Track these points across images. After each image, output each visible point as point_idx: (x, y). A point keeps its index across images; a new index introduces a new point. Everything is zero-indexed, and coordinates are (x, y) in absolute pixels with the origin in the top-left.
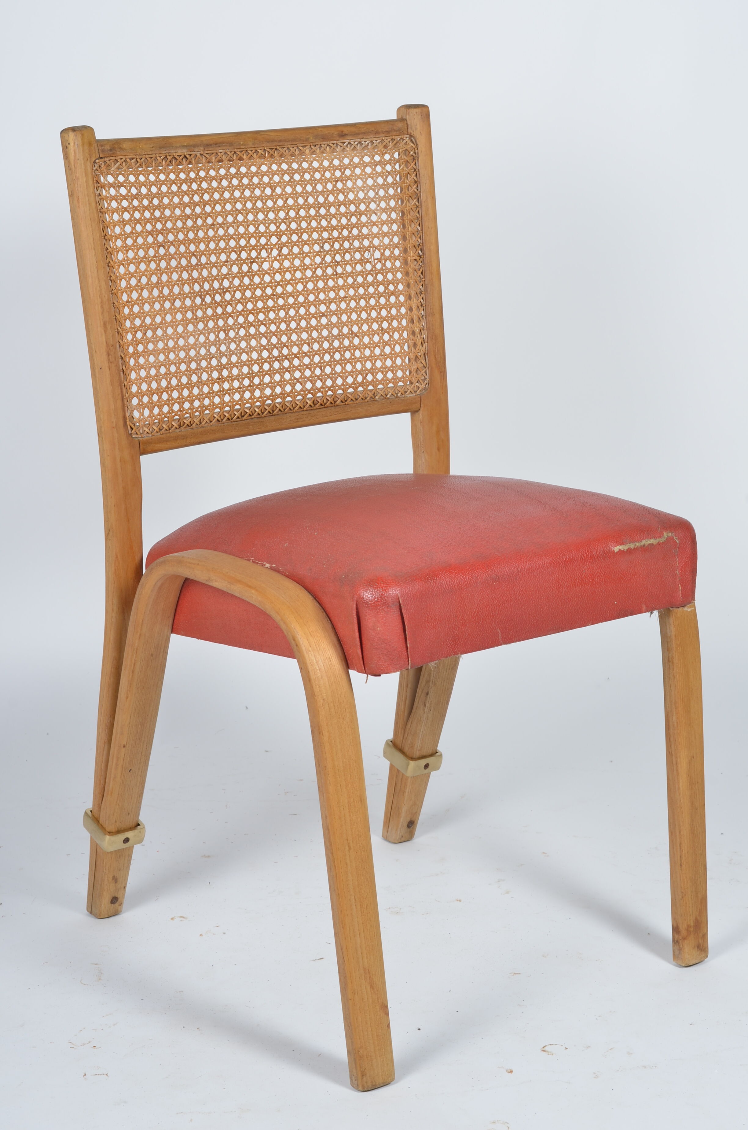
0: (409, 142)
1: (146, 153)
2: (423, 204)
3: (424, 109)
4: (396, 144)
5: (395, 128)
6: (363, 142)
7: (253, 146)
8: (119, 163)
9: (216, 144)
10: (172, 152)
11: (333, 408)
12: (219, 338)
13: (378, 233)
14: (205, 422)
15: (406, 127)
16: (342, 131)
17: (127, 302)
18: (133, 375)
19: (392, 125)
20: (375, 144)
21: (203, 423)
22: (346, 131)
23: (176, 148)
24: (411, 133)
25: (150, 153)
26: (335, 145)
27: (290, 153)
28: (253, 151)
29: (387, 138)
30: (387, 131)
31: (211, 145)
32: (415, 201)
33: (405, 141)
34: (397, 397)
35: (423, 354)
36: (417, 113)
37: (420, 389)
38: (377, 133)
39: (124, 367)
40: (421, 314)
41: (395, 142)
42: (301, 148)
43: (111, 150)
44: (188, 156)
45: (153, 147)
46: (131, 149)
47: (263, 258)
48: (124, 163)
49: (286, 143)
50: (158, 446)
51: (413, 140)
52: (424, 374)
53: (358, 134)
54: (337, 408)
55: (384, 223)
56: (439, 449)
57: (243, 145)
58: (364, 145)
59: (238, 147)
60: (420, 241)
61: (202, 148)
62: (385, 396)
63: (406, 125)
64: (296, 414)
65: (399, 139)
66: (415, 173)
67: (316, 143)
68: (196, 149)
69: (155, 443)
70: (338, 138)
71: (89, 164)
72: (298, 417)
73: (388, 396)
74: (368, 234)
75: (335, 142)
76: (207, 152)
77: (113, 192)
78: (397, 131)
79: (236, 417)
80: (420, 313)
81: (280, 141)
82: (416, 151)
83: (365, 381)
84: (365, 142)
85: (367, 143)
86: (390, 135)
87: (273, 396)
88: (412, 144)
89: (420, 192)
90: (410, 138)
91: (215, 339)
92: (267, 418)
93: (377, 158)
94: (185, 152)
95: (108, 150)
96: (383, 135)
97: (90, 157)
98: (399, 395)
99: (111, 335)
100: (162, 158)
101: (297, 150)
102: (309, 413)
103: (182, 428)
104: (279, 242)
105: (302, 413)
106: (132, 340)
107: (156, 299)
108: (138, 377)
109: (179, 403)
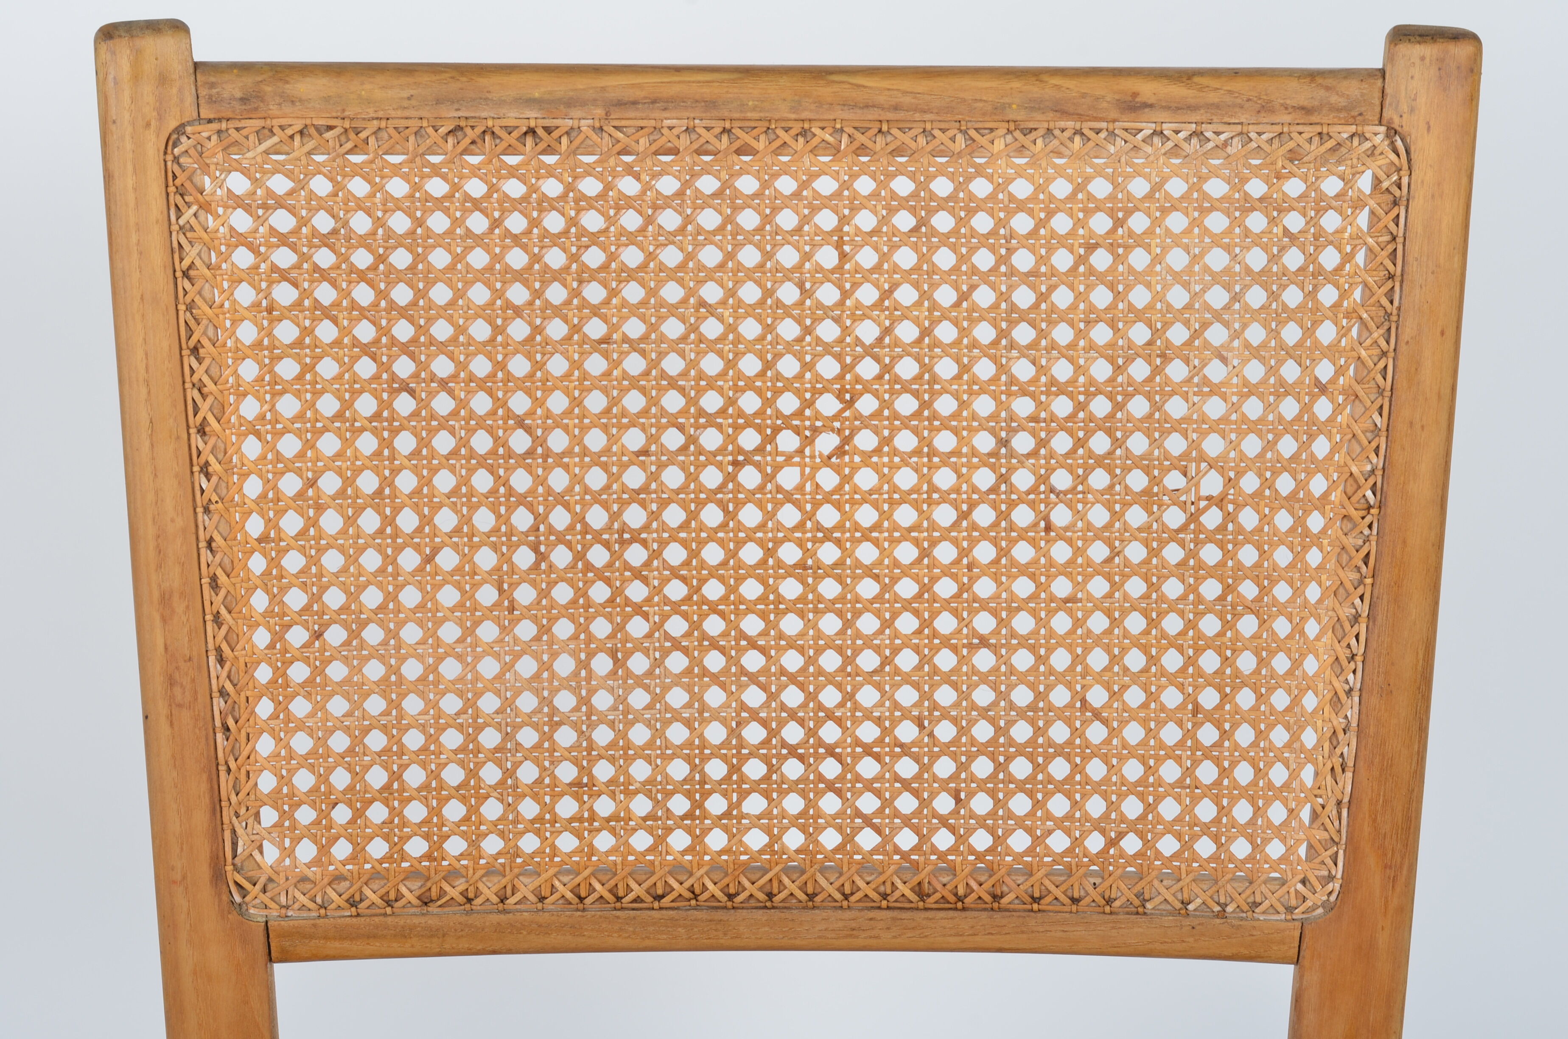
0: (1385, 146)
1: (380, 114)
2: (1403, 348)
3: (1461, 51)
4: (1333, 150)
5: (1334, 99)
6: (1209, 134)
7: (793, 116)
8: (275, 139)
9: (654, 102)
10: (484, 114)
11: (984, 915)
12: (590, 672)
13: (1224, 419)
14: (518, 896)
15: (1377, 102)
16: (1135, 95)
17: (259, 540)
18: (265, 745)
19: (1328, 88)
20: (1254, 145)
21: (512, 901)
22: (1147, 90)
23: (501, 103)
24: (1390, 121)
25: (399, 113)
26: (1103, 135)
27: (930, 147)
28: (793, 132)
29: (1300, 128)
30: (1302, 108)
31: (635, 103)
32: (1375, 335)
33: (1368, 145)
34: (1222, 914)
35: (1333, 802)
36: (1423, 59)
37: (1309, 903)
38: (1266, 108)
39: (231, 722)
40: (1347, 682)
41: (1330, 144)
42: (972, 133)
43: (244, 100)
44: (540, 132)
45: (409, 99)
46: (327, 99)
47: (782, 454)
48: (297, 138)
49: (918, 117)
50: (335, 946)
51: (1399, 143)
52: (1329, 862)
53: (1193, 108)
54: (997, 915)
55: (1250, 390)
57: (754, 109)
58: (1210, 145)
59: (736, 115)
60: (1374, 460)
61: (599, 112)
62: (1178, 905)
63: (1377, 94)
64: (848, 914)
65: (1345, 135)
66: (1391, 248)
67: (1031, 125)
68: (576, 113)
69: (326, 938)
70: (1114, 114)
71: (153, 137)
72: (853, 924)
73: (1191, 907)
74: (1186, 419)
75: (1104, 125)
76: (616, 123)
77: (241, 221)
78: (1339, 110)
79: (631, 896)
80: (1342, 678)
81: (896, 108)
82: (1405, 181)
83: (1112, 851)
84: (1218, 134)
85: (1223, 137)
86: (1314, 119)
87: (774, 853)
88: (1393, 156)
89: (1399, 308)
90: (1387, 136)
91: (576, 674)
92: (744, 912)
93: (1256, 188)
94: (533, 117)
95: (233, 98)
96: (1287, 118)
97: (160, 118)
98: (1229, 909)
99: (186, 630)
100: (443, 131)
101: (960, 137)
102: (894, 919)
103: (433, 908)
104: (847, 414)
105: (871, 914)
106: (268, 647)
107: (370, 540)
108: (283, 753)
109: (427, 837)
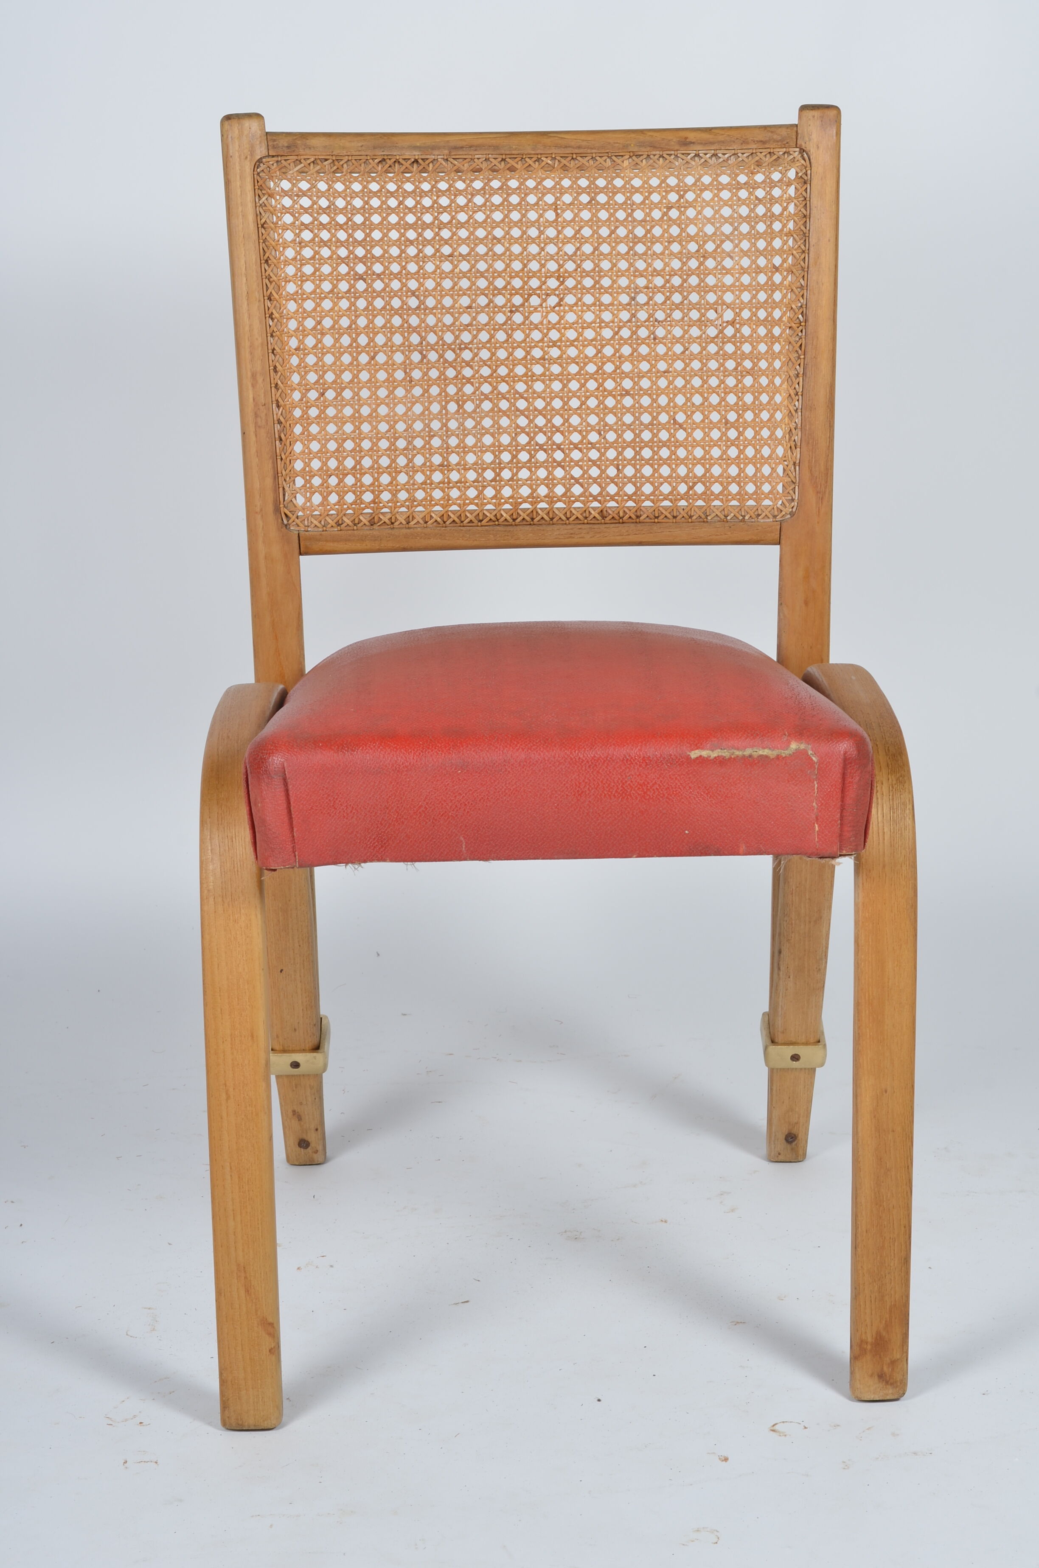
0: (799, 157)
1: (349, 154)
2: (812, 249)
3: (832, 113)
4: (776, 160)
5: (775, 137)
6: (720, 155)
7: (533, 152)
8: (302, 165)
9: (471, 147)
10: (395, 154)
11: (632, 525)
12: (447, 411)
13: (733, 285)
14: (415, 521)
15: (794, 137)
16: (686, 138)
17: (296, 349)
18: (298, 447)
19: (772, 132)
20: (740, 159)
21: (412, 523)
22: (692, 136)
23: (403, 148)
24: (801, 145)
25: (357, 153)
26: (673, 157)
27: (595, 165)
28: (534, 159)
29: (761, 151)
30: (761, 141)
31: (462, 147)
32: (799, 243)
33: (791, 157)
34: (743, 520)
35: (792, 463)
36: (814, 117)
37: (783, 513)
38: (745, 142)
39: (283, 436)
40: (795, 405)
41: (775, 157)
42: (614, 158)
43: (288, 147)
44: (420, 161)
45: (361, 146)
46: (325, 147)
47: (533, 307)
48: (312, 165)
49: (589, 151)
50: (330, 546)
51: (805, 155)
52: (791, 492)
53: (712, 143)
54: (639, 525)
55: (744, 271)
56: (806, 603)
57: (515, 149)
58: (721, 160)
59: (508, 152)
60: (802, 301)
61: (446, 152)
62: (723, 517)
63: (794, 134)
64: (569, 527)
65: (781, 153)
66: (804, 203)
67: (640, 153)
68: (436, 152)
69: (327, 541)
70: (677, 147)
71: (248, 163)
72: (572, 531)
73: (729, 518)
74: (716, 286)
75: (673, 152)
76: (454, 157)
77: (287, 202)
78: (778, 141)
79: (468, 520)
80: (793, 404)
81: (579, 147)
82: (809, 172)
83: (691, 492)
84: (724, 154)
85: (726, 156)
86: (767, 146)
87: (533, 498)
88: (803, 162)
89: (809, 230)
90: (800, 153)
91: (441, 412)
92: (520, 527)
93: (742, 179)
94: (417, 154)
95: (283, 146)
96: (754, 146)
97: (252, 155)
98: (747, 518)
99: (263, 391)
100: (377, 161)
101: (608, 160)
102: (590, 528)
103: (375, 527)
104: (561, 287)
105: (580, 526)
106: (300, 400)
107: (346, 349)
108: (306, 451)
109: (373, 492)
